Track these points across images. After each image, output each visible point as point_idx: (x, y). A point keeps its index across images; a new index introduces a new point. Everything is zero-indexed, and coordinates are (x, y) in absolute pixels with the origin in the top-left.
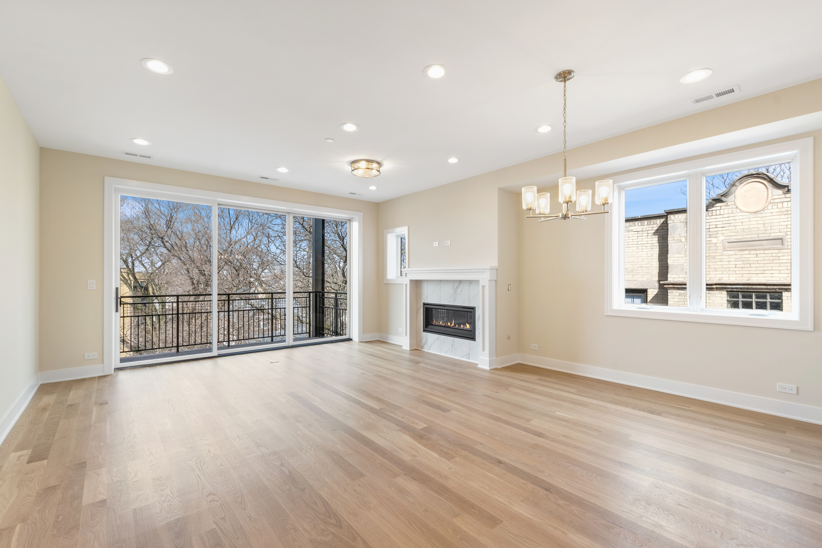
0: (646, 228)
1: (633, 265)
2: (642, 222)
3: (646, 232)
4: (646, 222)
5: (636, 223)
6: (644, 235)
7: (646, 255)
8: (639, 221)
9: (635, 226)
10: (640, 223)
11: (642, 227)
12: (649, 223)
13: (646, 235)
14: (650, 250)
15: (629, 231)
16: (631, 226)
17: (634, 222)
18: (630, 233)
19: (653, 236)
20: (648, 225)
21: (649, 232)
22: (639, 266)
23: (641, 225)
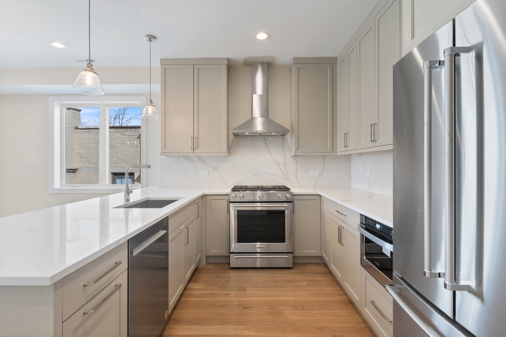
0: (134, 134)
1: (126, 157)
2: (132, 129)
3: (133, 136)
4: (133, 130)
5: (128, 130)
6: (132, 138)
7: (133, 151)
8: (129, 129)
9: (127, 132)
10: (130, 130)
11: (131, 133)
12: (135, 131)
13: (134, 138)
14: (136, 148)
15: (124, 135)
16: (125, 132)
17: (127, 129)
18: (125, 136)
19: (137, 139)
20: (134, 132)
21: (135, 136)
22: (130, 158)
23: (131, 132)
